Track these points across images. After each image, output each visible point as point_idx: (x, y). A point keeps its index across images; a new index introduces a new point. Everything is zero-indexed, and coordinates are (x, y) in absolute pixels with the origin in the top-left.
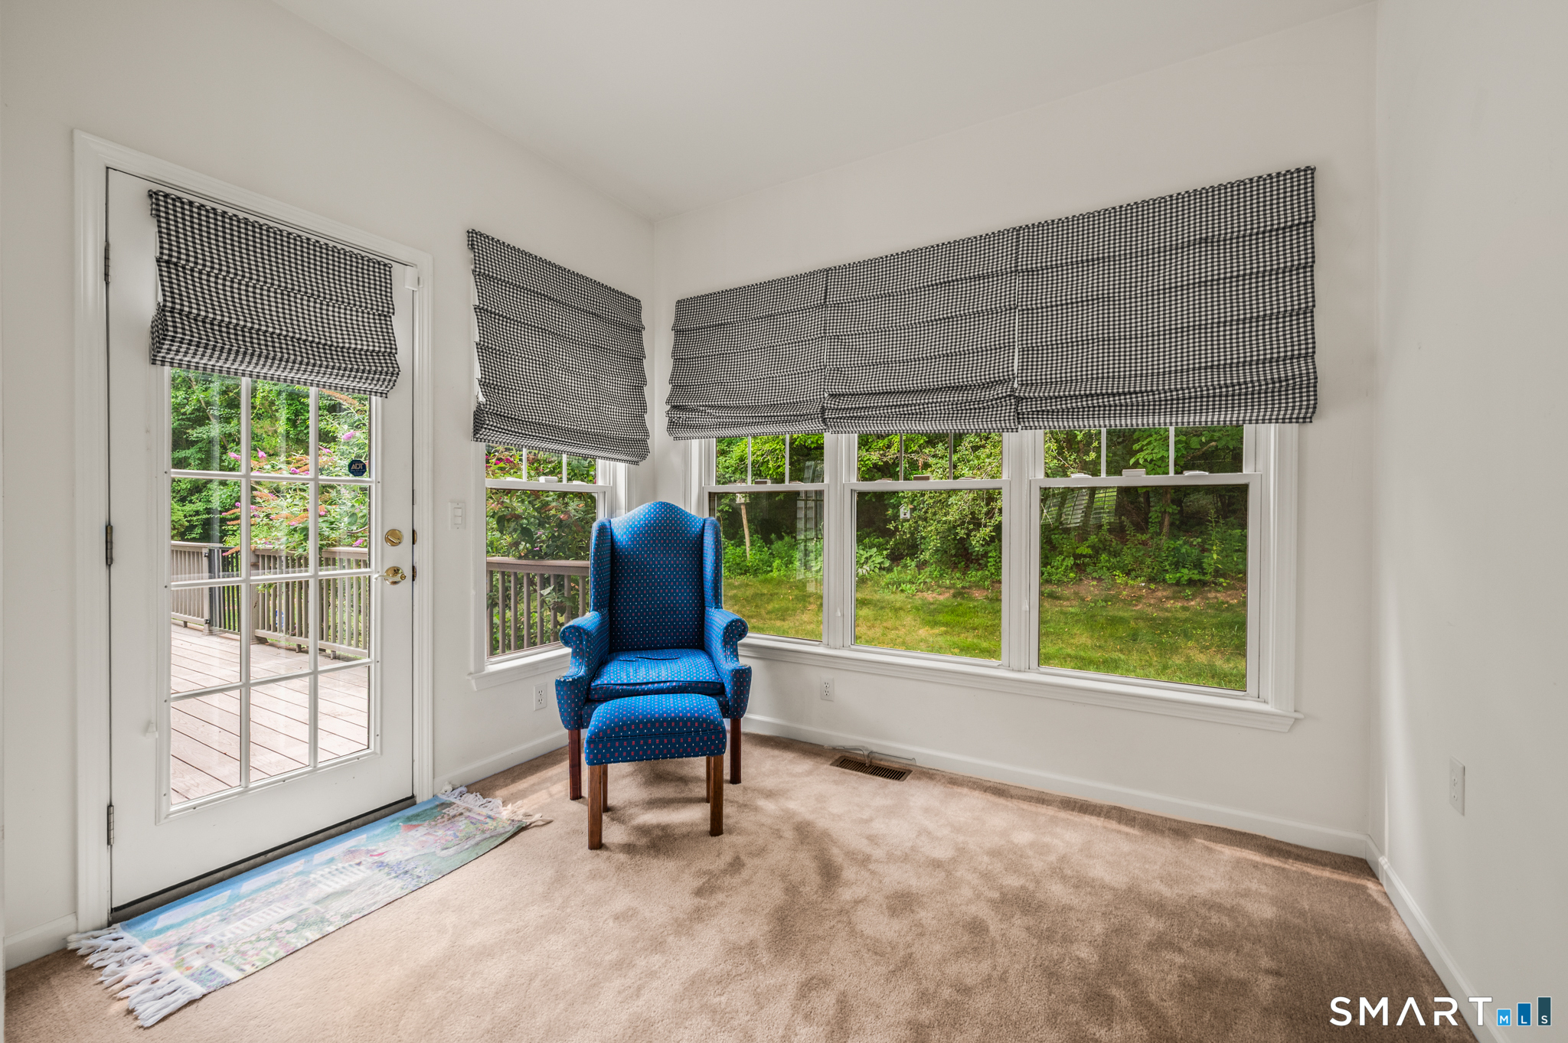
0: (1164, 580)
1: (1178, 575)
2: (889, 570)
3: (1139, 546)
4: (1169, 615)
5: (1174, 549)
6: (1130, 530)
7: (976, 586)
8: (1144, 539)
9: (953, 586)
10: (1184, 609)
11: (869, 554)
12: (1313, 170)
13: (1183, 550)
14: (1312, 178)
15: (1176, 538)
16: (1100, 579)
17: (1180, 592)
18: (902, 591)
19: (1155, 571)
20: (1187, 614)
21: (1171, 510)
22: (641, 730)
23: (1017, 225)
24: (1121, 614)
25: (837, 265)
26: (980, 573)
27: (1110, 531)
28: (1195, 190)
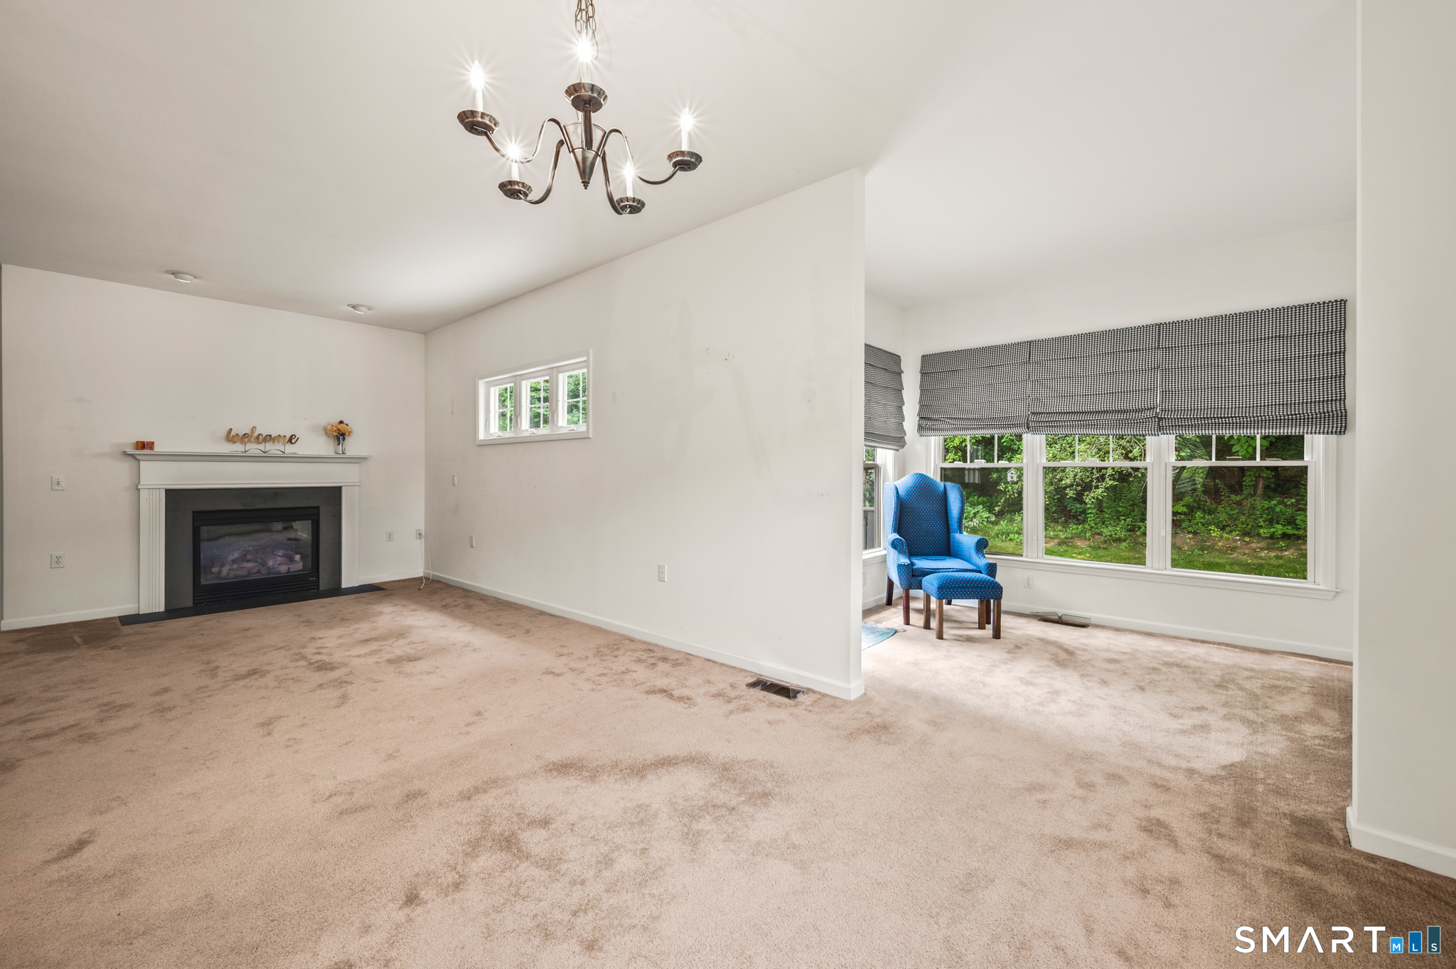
0: (1259, 535)
1: (1272, 530)
2: (995, 523)
3: (1233, 505)
4: (1263, 562)
5: (1268, 508)
6: (1225, 491)
7: (1078, 537)
8: (1238, 499)
9: (1056, 537)
10: (1277, 557)
11: (976, 510)
12: (1346, 301)
13: (1278, 509)
14: (1345, 306)
15: (1270, 498)
16: (1195, 533)
17: (1274, 544)
18: (1011, 540)
19: (1249, 527)
20: (1281, 562)
21: (1265, 475)
22: (963, 585)
23: (1158, 322)
24: (1218, 560)
25: (1037, 339)
26: (1080, 527)
27: (1205, 492)
28: (1273, 309)
